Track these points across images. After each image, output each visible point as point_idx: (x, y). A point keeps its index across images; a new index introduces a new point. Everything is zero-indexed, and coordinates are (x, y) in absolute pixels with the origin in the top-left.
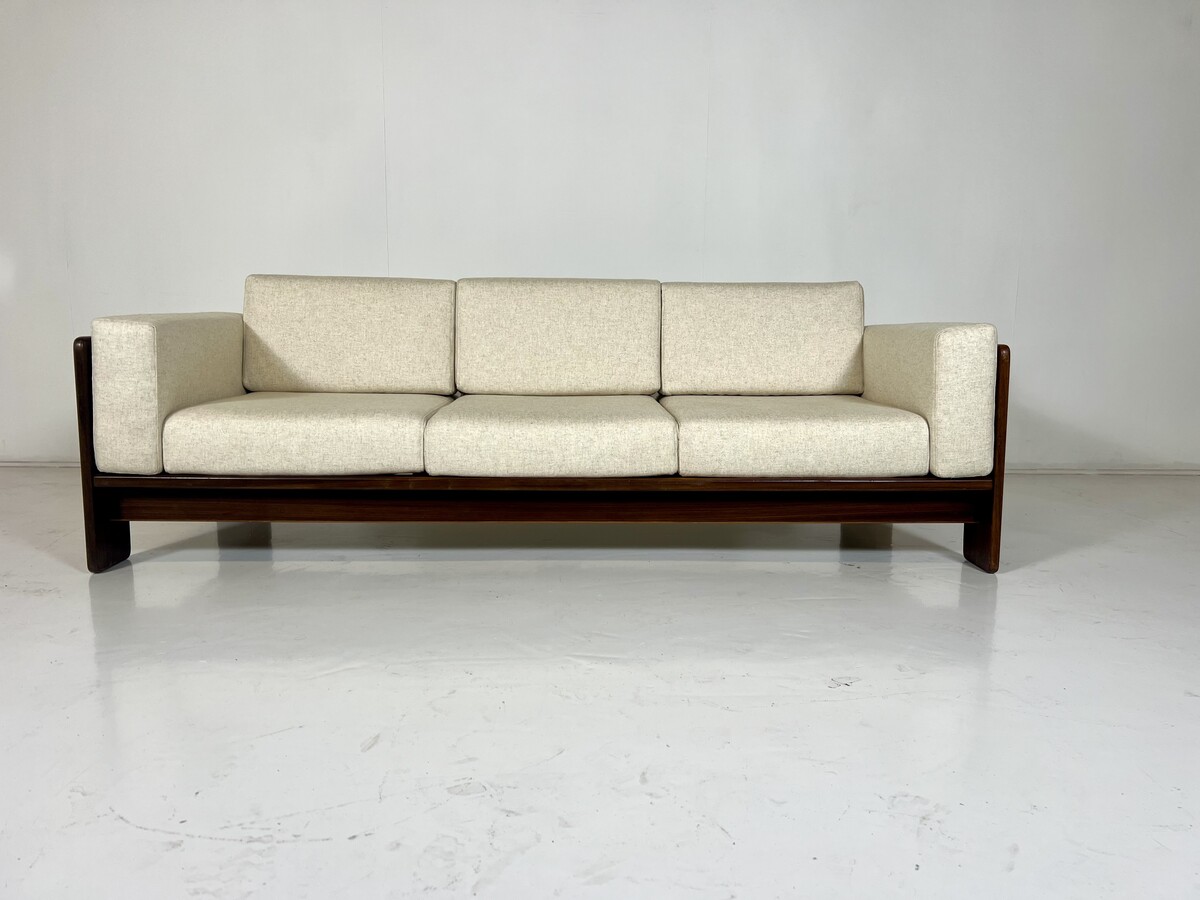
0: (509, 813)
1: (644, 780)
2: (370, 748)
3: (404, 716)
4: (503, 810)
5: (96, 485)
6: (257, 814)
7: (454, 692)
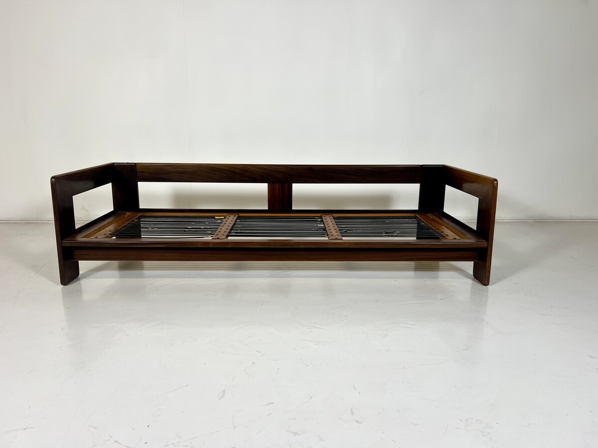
0: (295, 434)
1: (352, 414)
2: (222, 398)
3: (234, 378)
4: (292, 432)
5: (63, 245)
6: (179, 437)
7: (254, 363)
